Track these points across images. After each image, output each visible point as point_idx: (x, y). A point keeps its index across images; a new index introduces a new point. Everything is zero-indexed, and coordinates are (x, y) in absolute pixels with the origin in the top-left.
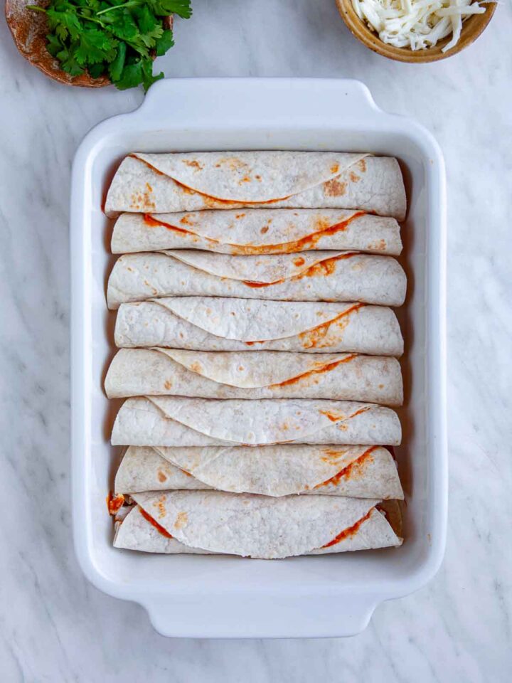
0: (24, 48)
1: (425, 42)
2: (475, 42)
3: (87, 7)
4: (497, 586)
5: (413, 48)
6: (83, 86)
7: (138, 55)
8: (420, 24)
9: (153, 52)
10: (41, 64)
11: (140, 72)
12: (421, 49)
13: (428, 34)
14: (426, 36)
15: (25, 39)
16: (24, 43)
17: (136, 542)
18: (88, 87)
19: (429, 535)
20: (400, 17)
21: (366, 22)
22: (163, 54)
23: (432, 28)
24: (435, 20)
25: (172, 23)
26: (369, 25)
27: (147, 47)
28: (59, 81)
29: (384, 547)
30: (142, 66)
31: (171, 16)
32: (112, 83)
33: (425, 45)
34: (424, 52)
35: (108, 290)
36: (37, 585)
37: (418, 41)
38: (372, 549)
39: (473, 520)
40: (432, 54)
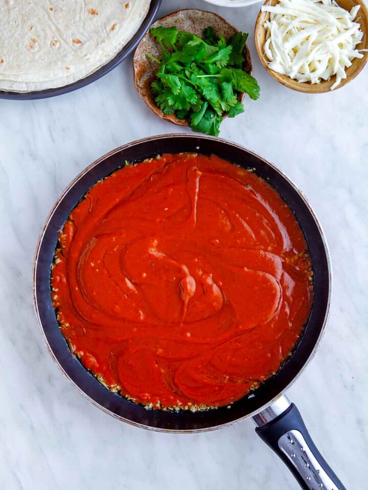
0: (139, 83)
1: (319, 79)
2: (355, 79)
3: (190, 70)
4: (359, 422)
5: (313, 82)
6: (170, 121)
7: (215, 112)
9: (225, 113)
10: (146, 98)
11: (211, 125)
12: (316, 84)
15: (141, 77)
16: (140, 80)
22: (233, 116)
25: (244, 98)
27: (222, 110)
28: (155, 113)
30: (214, 122)
31: (244, 94)
32: (190, 126)
39: (341, 375)
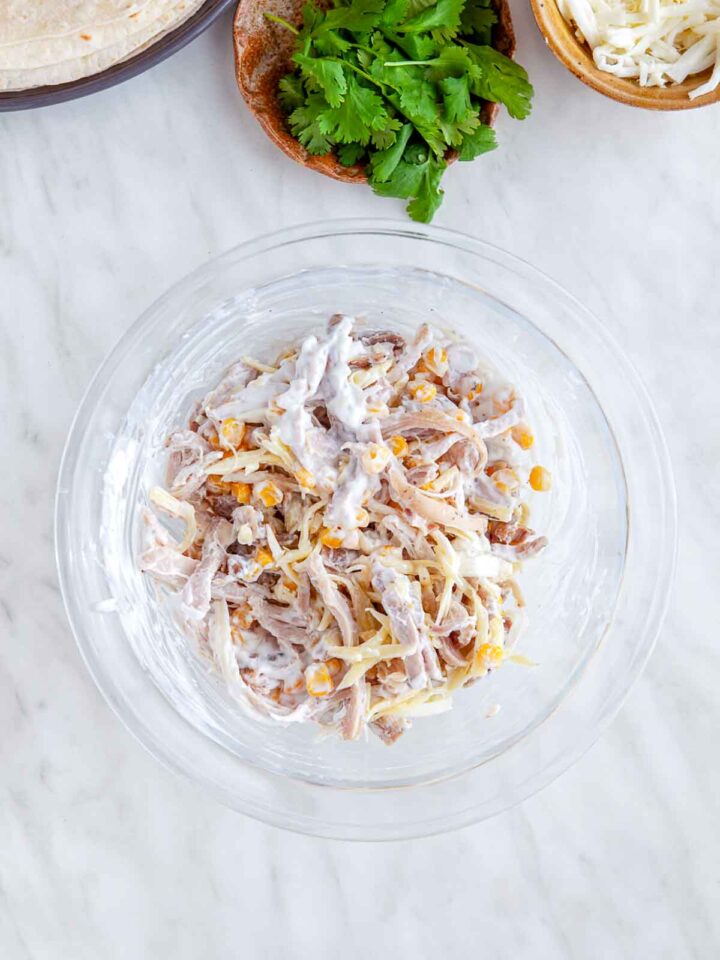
0: (247, 81)
1: (665, 76)
3: (368, 49)
5: (643, 82)
6: (323, 172)
7: (427, 148)
8: (662, 43)
9: (450, 152)
10: (266, 117)
11: (420, 179)
12: (656, 86)
13: (674, 62)
14: (669, 66)
15: (253, 67)
16: (250, 74)
18: (330, 176)
20: (633, 26)
21: (572, 28)
22: (471, 158)
23: (682, 52)
24: (690, 38)
25: (496, 115)
26: (577, 34)
27: (446, 144)
28: (287, 152)
30: (427, 171)
31: (497, 106)
32: (369, 182)
33: (663, 81)
34: (659, 91)
37: (654, 72)
40: (671, 97)
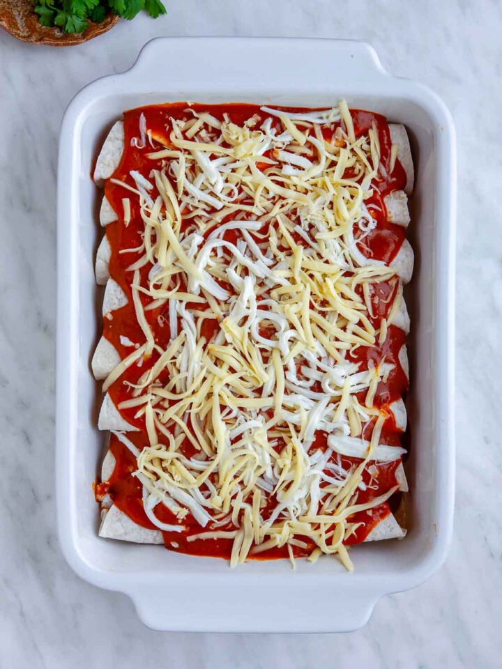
0: (21, 33)
15: (17, 26)
17: (122, 531)
19: (435, 525)
29: (387, 538)
32: (120, 16)
35: (97, 263)
36: (22, 614)
38: (373, 541)
